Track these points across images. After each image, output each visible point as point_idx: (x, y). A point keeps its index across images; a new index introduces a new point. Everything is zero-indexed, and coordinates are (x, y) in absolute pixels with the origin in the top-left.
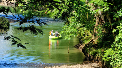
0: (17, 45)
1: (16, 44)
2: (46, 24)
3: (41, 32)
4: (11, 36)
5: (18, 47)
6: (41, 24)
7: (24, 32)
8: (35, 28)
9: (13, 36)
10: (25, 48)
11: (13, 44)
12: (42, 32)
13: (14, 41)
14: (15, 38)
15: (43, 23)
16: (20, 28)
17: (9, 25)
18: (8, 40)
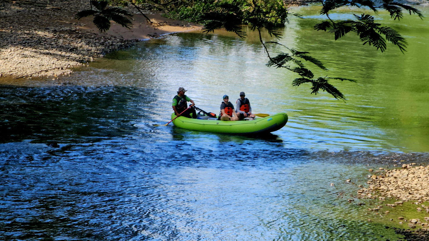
1: (308, 81)
2: (415, 10)
3: (396, 39)
4: (293, 51)
5: (315, 90)
6: (398, 11)
7: (336, 38)
8: (375, 25)
9: (297, 53)
10: (340, 95)
11: (298, 82)
12: (401, 39)
13: (302, 70)
14: (307, 58)
15: (407, 8)
16: (324, 26)
17: (283, 13)
18: (280, 66)
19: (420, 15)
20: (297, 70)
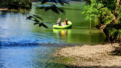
0: (39, 25)
1: (38, 23)
2: (67, 3)
3: (62, 11)
4: (33, 15)
5: (40, 26)
6: (63, 4)
7: (46, 11)
8: (57, 8)
9: (35, 16)
10: (47, 27)
11: (35, 24)
12: (64, 11)
13: (36, 21)
14: (38, 17)
15: (65, 3)
16: (42, 8)
17: (31, 5)
18: (30, 19)
19: (69, 4)
20: (35, 20)
